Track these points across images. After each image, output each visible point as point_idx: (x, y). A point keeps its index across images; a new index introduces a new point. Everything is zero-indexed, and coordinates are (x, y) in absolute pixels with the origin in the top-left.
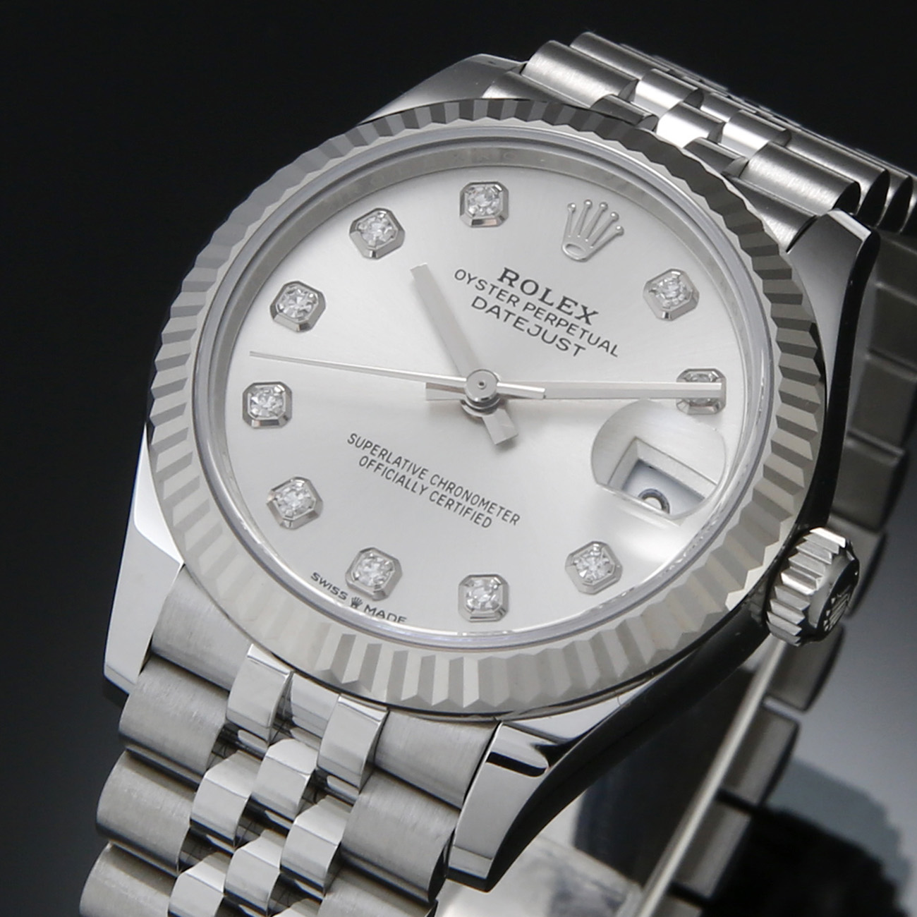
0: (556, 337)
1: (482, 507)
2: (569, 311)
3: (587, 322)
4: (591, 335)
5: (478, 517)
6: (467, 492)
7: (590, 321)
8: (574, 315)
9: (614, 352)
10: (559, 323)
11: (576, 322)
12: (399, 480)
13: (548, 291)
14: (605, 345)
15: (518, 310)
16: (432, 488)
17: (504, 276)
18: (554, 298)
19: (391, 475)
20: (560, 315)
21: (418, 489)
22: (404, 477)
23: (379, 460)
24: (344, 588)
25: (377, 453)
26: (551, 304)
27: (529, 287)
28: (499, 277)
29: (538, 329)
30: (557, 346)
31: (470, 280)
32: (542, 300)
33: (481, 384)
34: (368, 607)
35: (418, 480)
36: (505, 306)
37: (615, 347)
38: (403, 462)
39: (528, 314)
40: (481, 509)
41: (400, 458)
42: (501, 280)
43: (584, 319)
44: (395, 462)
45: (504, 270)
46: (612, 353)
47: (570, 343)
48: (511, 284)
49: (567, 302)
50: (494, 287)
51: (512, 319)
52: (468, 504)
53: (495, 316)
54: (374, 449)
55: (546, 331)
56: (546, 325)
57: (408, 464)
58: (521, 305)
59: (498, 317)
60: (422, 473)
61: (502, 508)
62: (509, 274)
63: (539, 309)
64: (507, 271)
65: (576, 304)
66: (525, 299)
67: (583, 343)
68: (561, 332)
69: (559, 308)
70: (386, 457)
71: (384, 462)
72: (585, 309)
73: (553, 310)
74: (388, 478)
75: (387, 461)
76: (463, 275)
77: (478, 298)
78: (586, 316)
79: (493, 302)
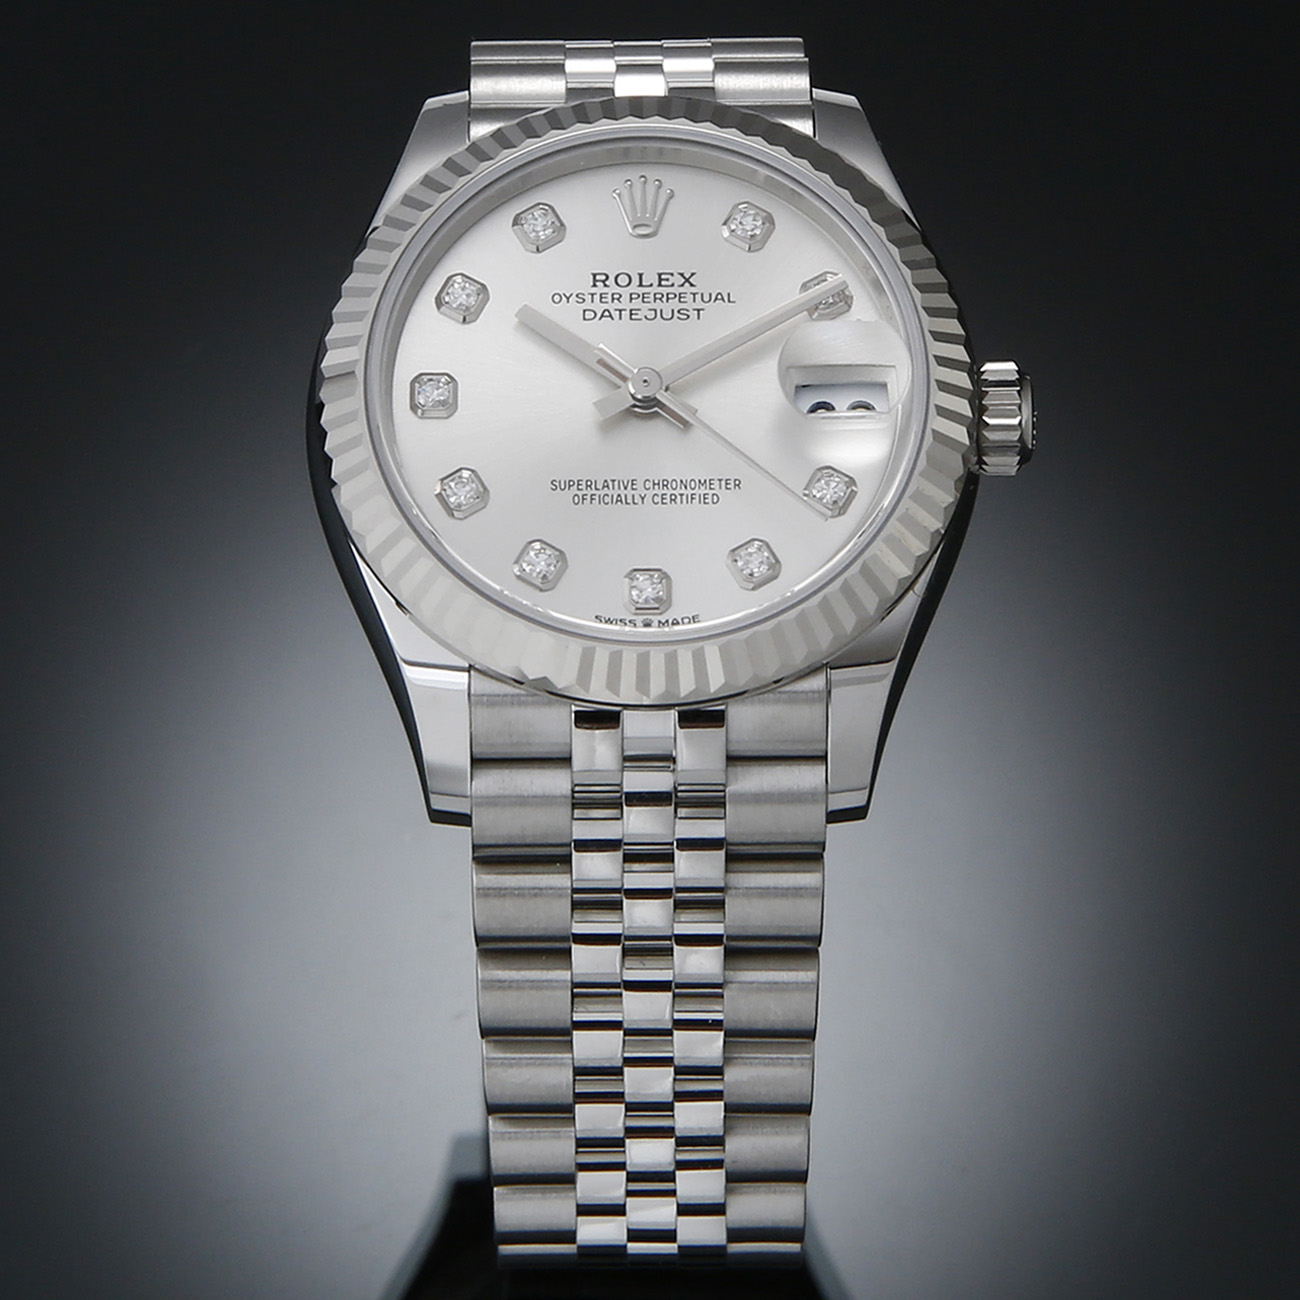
0: (673, 311)
1: (703, 488)
2: (669, 283)
3: (692, 285)
4: (702, 295)
5: (705, 498)
6: (682, 481)
7: (694, 283)
8: (676, 285)
9: (731, 299)
10: (668, 299)
11: (682, 290)
12: (617, 501)
13: (641, 275)
14: (719, 297)
15: (625, 304)
16: (650, 493)
17: (595, 280)
18: (650, 278)
19: (607, 499)
20: (664, 290)
21: (638, 499)
22: (619, 495)
23: (589, 492)
24: (630, 616)
25: (583, 487)
26: (651, 285)
27: (624, 280)
28: (592, 284)
29: (653, 312)
30: (679, 318)
31: (568, 298)
32: (641, 285)
33: (645, 381)
34: (660, 622)
35: (633, 492)
36: (612, 306)
37: (729, 294)
38: (610, 483)
39: (637, 303)
40: (703, 491)
41: (606, 481)
42: (595, 285)
43: (687, 284)
44: (604, 487)
45: (592, 277)
46: (729, 301)
47: (688, 310)
48: (605, 285)
49: (664, 277)
50: (592, 295)
51: (626, 314)
52: (689, 492)
53: (609, 319)
54: (579, 485)
55: (661, 311)
56: (658, 305)
57: (616, 483)
58: (625, 298)
59: (612, 319)
60: (633, 484)
61: (720, 480)
62: (598, 278)
63: (643, 294)
64: (594, 275)
65: (672, 275)
66: (625, 292)
67: (699, 304)
68: (675, 304)
69: (660, 285)
70: (593, 487)
71: (594, 492)
72: (682, 275)
73: (655, 289)
74: (607, 504)
75: (596, 489)
76: (558, 298)
77: (584, 311)
78: (687, 280)
79: (599, 308)
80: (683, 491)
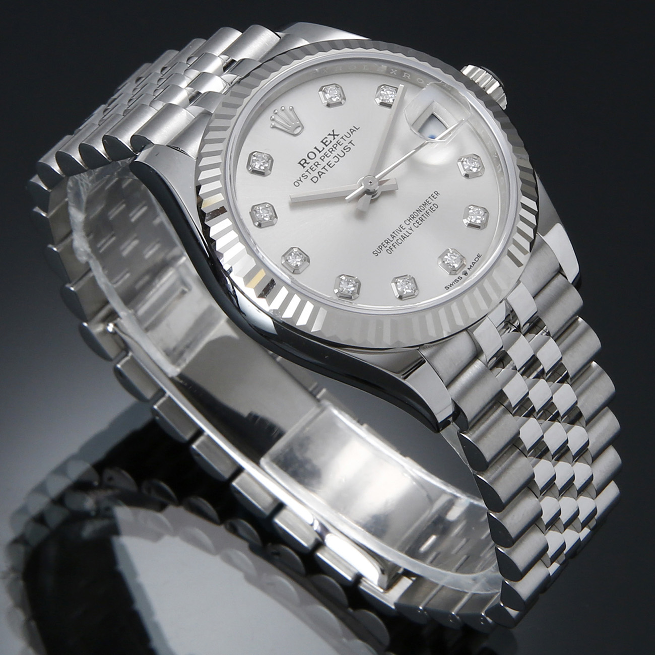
1: (427, 206)
2: (329, 142)
3: (337, 135)
4: (345, 136)
5: (432, 209)
6: (417, 211)
7: (337, 134)
8: (332, 140)
10: (335, 148)
11: (336, 140)
12: (404, 239)
13: (316, 148)
14: (352, 131)
15: (323, 164)
16: (411, 225)
17: (302, 165)
18: (320, 146)
19: (400, 241)
20: (330, 146)
21: (410, 231)
22: (402, 236)
23: (390, 245)
24: (456, 277)
25: (386, 245)
26: (324, 149)
27: (312, 156)
28: (303, 167)
29: (336, 158)
30: (347, 152)
31: (300, 180)
32: (320, 152)
33: (371, 182)
35: (405, 230)
36: (319, 169)
37: (354, 127)
38: (394, 234)
39: (327, 160)
40: (428, 207)
41: (391, 235)
42: (304, 167)
43: (335, 137)
44: (393, 238)
46: (357, 129)
47: (347, 146)
48: (308, 163)
49: (324, 141)
50: (307, 171)
51: (327, 167)
52: (424, 211)
53: (323, 174)
54: (383, 245)
55: (338, 154)
56: (334, 154)
57: (395, 232)
58: (320, 162)
59: (325, 173)
60: (402, 227)
61: (430, 197)
62: (302, 163)
63: (325, 154)
64: (300, 163)
65: (326, 138)
66: (317, 159)
67: (348, 140)
68: (340, 148)
69: (327, 146)
70: (389, 241)
71: (392, 243)
72: (329, 135)
73: (326, 149)
74: (401, 243)
75: (391, 241)
76: (297, 183)
77: (311, 179)
78: (334, 135)
79: (315, 174)
80: (422, 213)
